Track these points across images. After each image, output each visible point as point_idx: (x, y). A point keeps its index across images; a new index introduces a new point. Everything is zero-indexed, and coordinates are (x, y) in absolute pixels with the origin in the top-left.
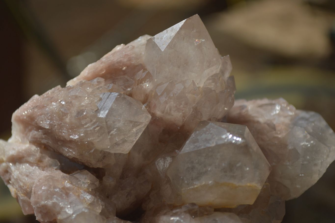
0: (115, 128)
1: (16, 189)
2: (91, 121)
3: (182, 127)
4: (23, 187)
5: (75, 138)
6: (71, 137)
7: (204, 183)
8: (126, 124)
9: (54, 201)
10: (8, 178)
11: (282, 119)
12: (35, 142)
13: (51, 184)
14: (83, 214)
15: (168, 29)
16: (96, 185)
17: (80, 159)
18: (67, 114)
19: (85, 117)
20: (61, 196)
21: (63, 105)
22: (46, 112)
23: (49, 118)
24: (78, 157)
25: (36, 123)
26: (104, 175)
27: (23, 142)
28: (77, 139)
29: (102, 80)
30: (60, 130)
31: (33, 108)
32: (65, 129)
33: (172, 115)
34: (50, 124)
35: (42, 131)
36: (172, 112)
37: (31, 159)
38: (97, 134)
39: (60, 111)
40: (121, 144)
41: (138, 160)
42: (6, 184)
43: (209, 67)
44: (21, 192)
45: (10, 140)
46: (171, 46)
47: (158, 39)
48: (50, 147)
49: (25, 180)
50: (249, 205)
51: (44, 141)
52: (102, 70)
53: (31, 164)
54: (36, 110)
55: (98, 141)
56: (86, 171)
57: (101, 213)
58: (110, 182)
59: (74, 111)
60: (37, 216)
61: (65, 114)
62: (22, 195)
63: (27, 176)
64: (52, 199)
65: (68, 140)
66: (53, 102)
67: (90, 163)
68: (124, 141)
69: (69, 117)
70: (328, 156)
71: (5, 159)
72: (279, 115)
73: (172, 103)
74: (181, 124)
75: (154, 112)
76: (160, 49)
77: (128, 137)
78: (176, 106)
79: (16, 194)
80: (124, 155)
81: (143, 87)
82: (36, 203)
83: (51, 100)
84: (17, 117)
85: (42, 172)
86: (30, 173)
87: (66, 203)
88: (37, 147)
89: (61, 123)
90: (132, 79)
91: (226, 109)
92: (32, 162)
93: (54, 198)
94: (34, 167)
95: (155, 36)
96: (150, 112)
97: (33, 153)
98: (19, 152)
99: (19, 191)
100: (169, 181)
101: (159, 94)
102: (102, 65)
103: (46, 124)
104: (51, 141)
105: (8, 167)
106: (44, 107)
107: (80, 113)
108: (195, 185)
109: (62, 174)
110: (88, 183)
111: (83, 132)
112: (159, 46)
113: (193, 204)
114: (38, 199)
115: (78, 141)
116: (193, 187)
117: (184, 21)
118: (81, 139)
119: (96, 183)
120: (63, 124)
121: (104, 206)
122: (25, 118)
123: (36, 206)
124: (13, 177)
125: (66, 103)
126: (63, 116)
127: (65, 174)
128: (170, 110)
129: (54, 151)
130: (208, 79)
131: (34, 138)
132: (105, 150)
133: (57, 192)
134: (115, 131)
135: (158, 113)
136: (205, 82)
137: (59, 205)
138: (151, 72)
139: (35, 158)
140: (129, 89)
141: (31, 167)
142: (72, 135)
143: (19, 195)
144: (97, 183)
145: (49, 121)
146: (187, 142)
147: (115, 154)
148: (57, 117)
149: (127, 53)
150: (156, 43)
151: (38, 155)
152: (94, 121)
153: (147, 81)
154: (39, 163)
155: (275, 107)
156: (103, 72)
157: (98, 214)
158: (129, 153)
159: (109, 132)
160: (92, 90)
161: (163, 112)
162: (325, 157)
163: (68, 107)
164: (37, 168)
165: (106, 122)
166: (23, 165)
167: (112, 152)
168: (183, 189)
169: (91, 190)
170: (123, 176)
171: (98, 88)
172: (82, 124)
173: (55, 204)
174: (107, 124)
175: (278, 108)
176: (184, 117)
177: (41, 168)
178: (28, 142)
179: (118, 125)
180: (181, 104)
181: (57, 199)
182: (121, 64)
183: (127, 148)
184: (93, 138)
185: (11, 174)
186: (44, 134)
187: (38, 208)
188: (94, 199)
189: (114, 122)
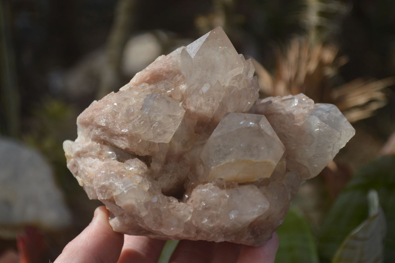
0: (157, 122)
1: (83, 178)
2: (138, 117)
3: (213, 119)
4: (88, 175)
5: (126, 131)
6: (123, 131)
7: (228, 161)
8: (165, 118)
9: (110, 182)
10: (76, 171)
11: (301, 110)
12: (96, 139)
13: (108, 169)
14: (133, 190)
15: (197, 40)
16: (145, 170)
17: (131, 149)
18: (118, 113)
19: (133, 114)
20: (116, 177)
21: (115, 106)
22: (103, 113)
23: (106, 117)
24: (129, 147)
25: (96, 123)
26: (151, 161)
27: (87, 141)
28: (127, 132)
29: (147, 85)
30: (114, 127)
31: (93, 111)
32: (118, 125)
33: (203, 110)
34: (106, 122)
35: (100, 129)
36: (203, 107)
37: (93, 153)
38: (143, 128)
39: (113, 110)
40: (162, 134)
41: (178, 148)
42: (74, 176)
43: (232, 69)
44: (86, 181)
45: (77, 141)
46: (199, 53)
47: (189, 48)
48: (108, 142)
49: (89, 170)
50: (267, 178)
51: (102, 137)
52: (146, 77)
53: (94, 157)
54: (95, 112)
55: (144, 133)
56: (137, 159)
57: (149, 190)
58: (156, 167)
59: (124, 110)
60: (99, 196)
61: (116, 113)
62: (87, 182)
63: (91, 167)
64: (109, 180)
65: (121, 134)
66: (108, 104)
67: (140, 152)
68: (165, 132)
69: (120, 115)
70: (339, 139)
71: (72, 155)
72: (297, 107)
73: (202, 99)
74: (211, 117)
75: (189, 108)
76: (191, 57)
77: (167, 128)
78: (205, 102)
79: (83, 182)
80: (166, 144)
81: (180, 89)
82: (97, 185)
83: (106, 103)
84: (80, 119)
85: (102, 162)
86: (92, 164)
87: (120, 182)
88: (97, 143)
89: (114, 121)
90: (171, 83)
91: (249, 103)
92: (94, 155)
93: (111, 179)
94: (96, 159)
95: (188, 46)
96: (185, 109)
97: (95, 148)
98: (83, 148)
99: (84, 180)
100: (201, 162)
101: (191, 93)
102: (146, 73)
103: (103, 123)
104: (108, 137)
105: (76, 162)
106: (101, 109)
107: (128, 111)
108: (222, 163)
109: (117, 163)
110: (138, 167)
111: (131, 126)
112: (190, 54)
113: (221, 179)
114: (98, 181)
115: (128, 134)
116: (219, 165)
117: (209, 33)
118: (130, 131)
119: (144, 168)
120: (115, 121)
121: (151, 185)
122: (87, 119)
123: (97, 187)
124: (80, 169)
125: (118, 105)
126: (116, 115)
127: (120, 163)
128: (201, 106)
129: (111, 145)
130: (233, 79)
131: (95, 136)
132: (150, 140)
133: (113, 174)
134: (156, 124)
135: (192, 109)
136: (230, 82)
137: (115, 184)
138: (185, 76)
139: (97, 152)
140: (169, 91)
141: (93, 160)
142: (123, 129)
143: (85, 183)
144: (146, 167)
145: (105, 120)
146: (215, 130)
147: (159, 144)
148: (111, 116)
149: (166, 62)
150: (188, 52)
151: (99, 149)
152: (140, 116)
153: (183, 84)
154: (100, 156)
155: (294, 100)
156: (148, 79)
157: (147, 191)
158: (171, 142)
159: (152, 126)
160: (138, 93)
161: (195, 107)
162: (336, 139)
163: (120, 107)
164: (98, 159)
165: (150, 117)
166: (87, 159)
167: (157, 142)
168: (212, 168)
169: (140, 174)
170: (167, 162)
171: (143, 91)
172: (131, 120)
173: (111, 184)
174: (150, 119)
175: (296, 101)
176: (213, 110)
177: (101, 160)
178: (91, 140)
179: (159, 119)
180: (209, 100)
181: (113, 180)
182: (162, 71)
183: (168, 138)
184: (139, 131)
185: (78, 167)
186: (103, 131)
187: (99, 188)
188: (143, 179)
189: (155, 117)
